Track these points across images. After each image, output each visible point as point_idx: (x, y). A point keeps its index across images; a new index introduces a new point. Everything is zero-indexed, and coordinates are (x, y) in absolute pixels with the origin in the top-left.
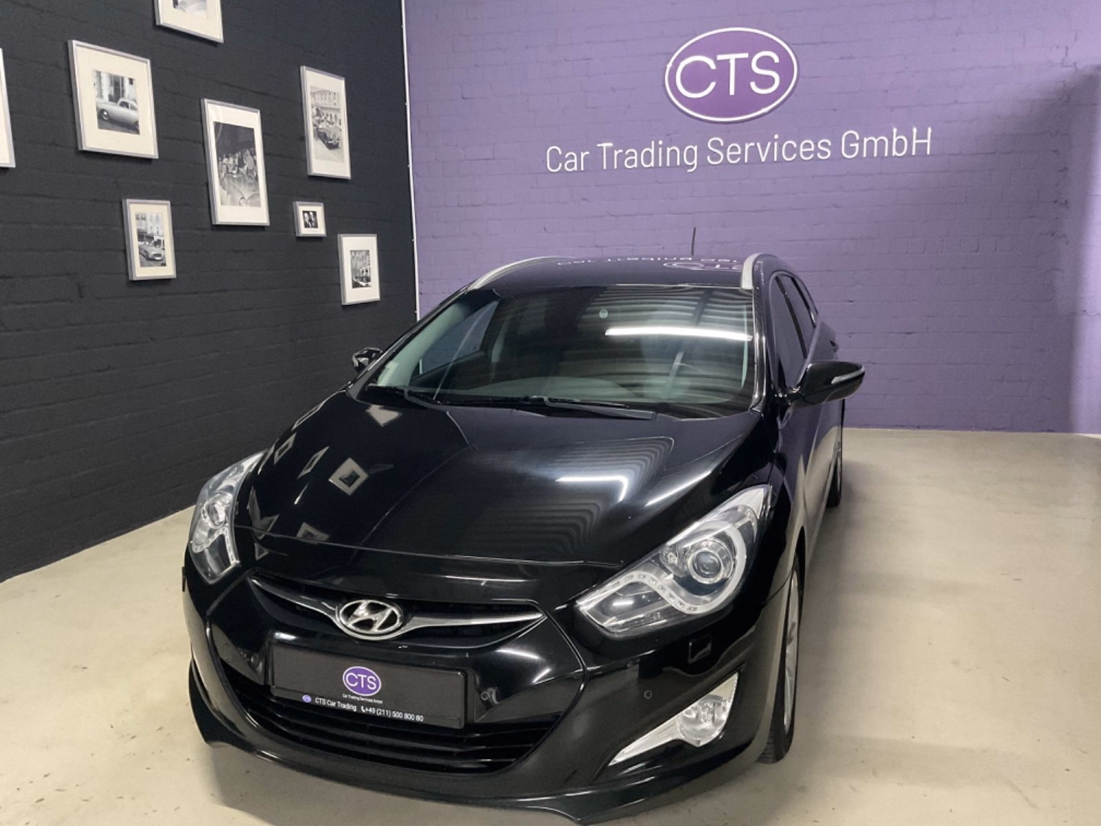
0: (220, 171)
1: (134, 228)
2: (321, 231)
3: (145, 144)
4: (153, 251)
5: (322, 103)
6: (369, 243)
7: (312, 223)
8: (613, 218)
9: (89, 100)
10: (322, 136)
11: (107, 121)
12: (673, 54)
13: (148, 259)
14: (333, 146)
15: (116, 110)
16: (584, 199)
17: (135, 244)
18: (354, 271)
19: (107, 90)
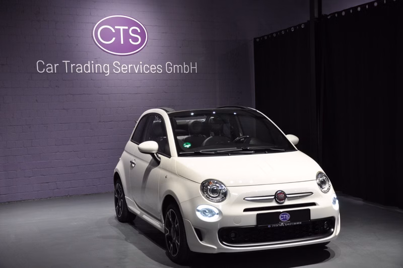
8: (72, 96)
12: (96, 23)
16: (57, 86)
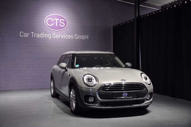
8: (34, 47)
12: (46, 17)
16: (28, 43)
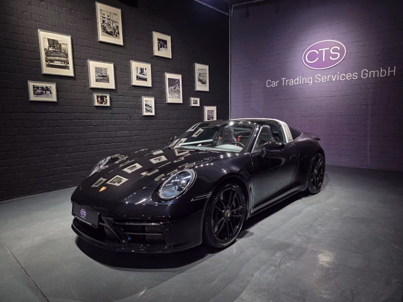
0: (169, 90)
1: (144, 103)
2: (198, 105)
3: (149, 84)
4: (149, 109)
5: (201, 72)
6: (214, 108)
7: (196, 103)
8: (285, 100)
9: (134, 74)
10: (200, 80)
11: (138, 78)
12: (305, 50)
13: (148, 111)
14: (204, 83)
15: (141, 76)
16: (277, 95)
17: (144, 107)
18: (208, 116)
19: (139, 71)
